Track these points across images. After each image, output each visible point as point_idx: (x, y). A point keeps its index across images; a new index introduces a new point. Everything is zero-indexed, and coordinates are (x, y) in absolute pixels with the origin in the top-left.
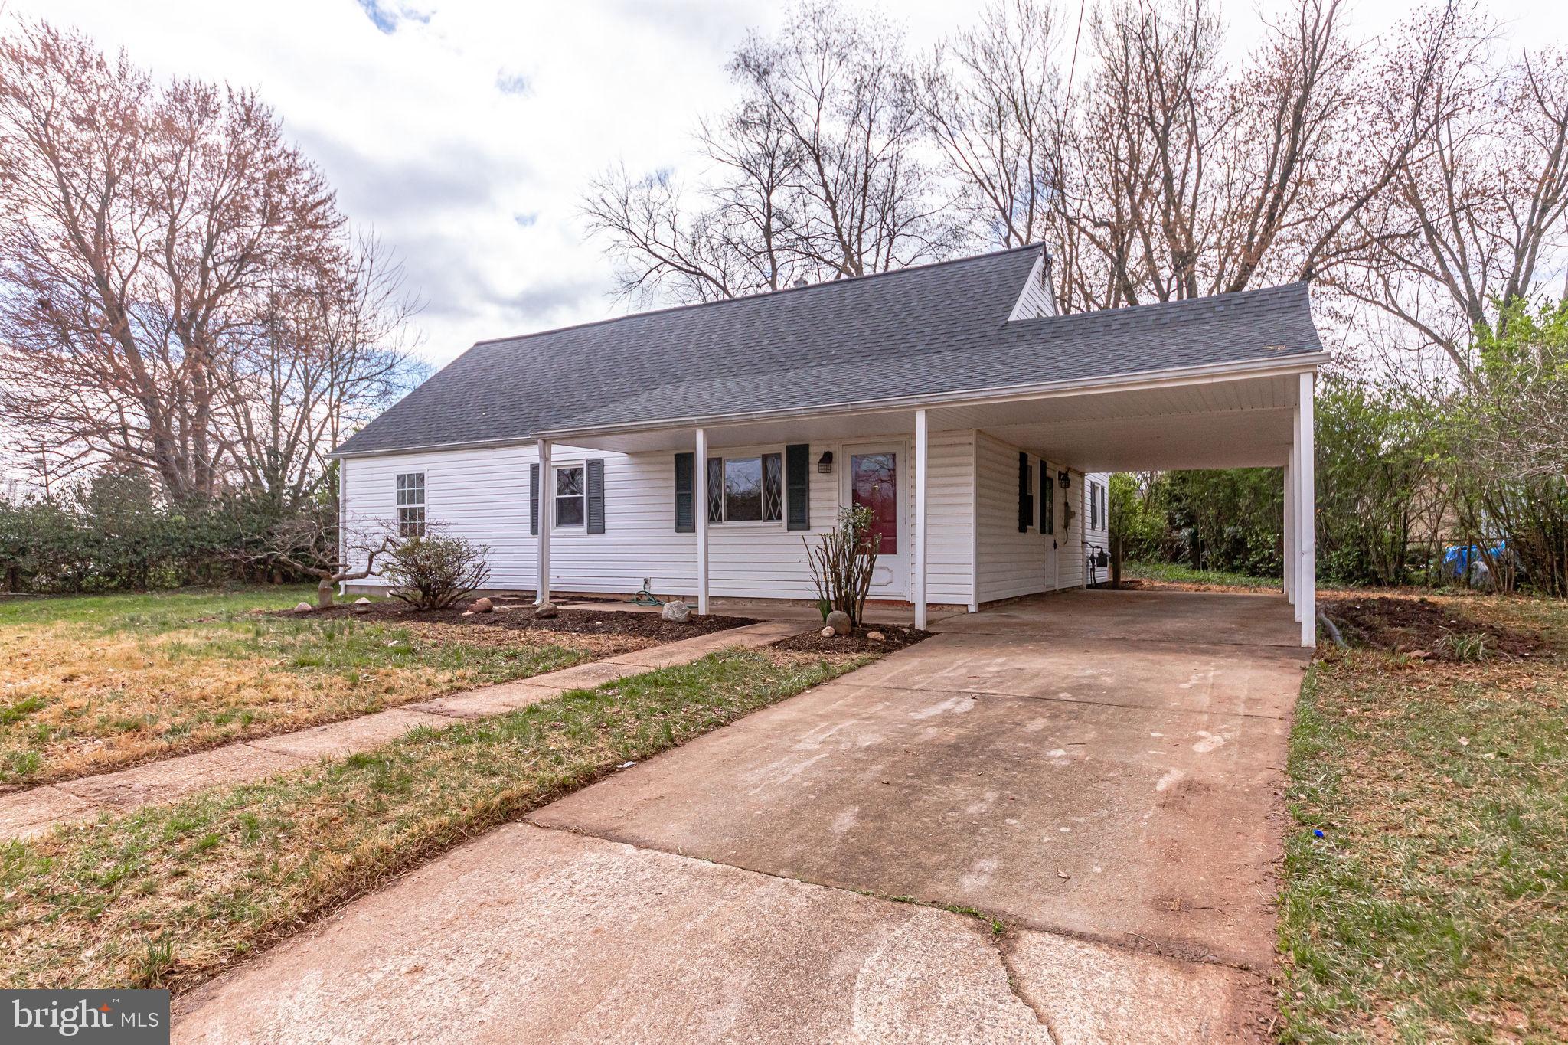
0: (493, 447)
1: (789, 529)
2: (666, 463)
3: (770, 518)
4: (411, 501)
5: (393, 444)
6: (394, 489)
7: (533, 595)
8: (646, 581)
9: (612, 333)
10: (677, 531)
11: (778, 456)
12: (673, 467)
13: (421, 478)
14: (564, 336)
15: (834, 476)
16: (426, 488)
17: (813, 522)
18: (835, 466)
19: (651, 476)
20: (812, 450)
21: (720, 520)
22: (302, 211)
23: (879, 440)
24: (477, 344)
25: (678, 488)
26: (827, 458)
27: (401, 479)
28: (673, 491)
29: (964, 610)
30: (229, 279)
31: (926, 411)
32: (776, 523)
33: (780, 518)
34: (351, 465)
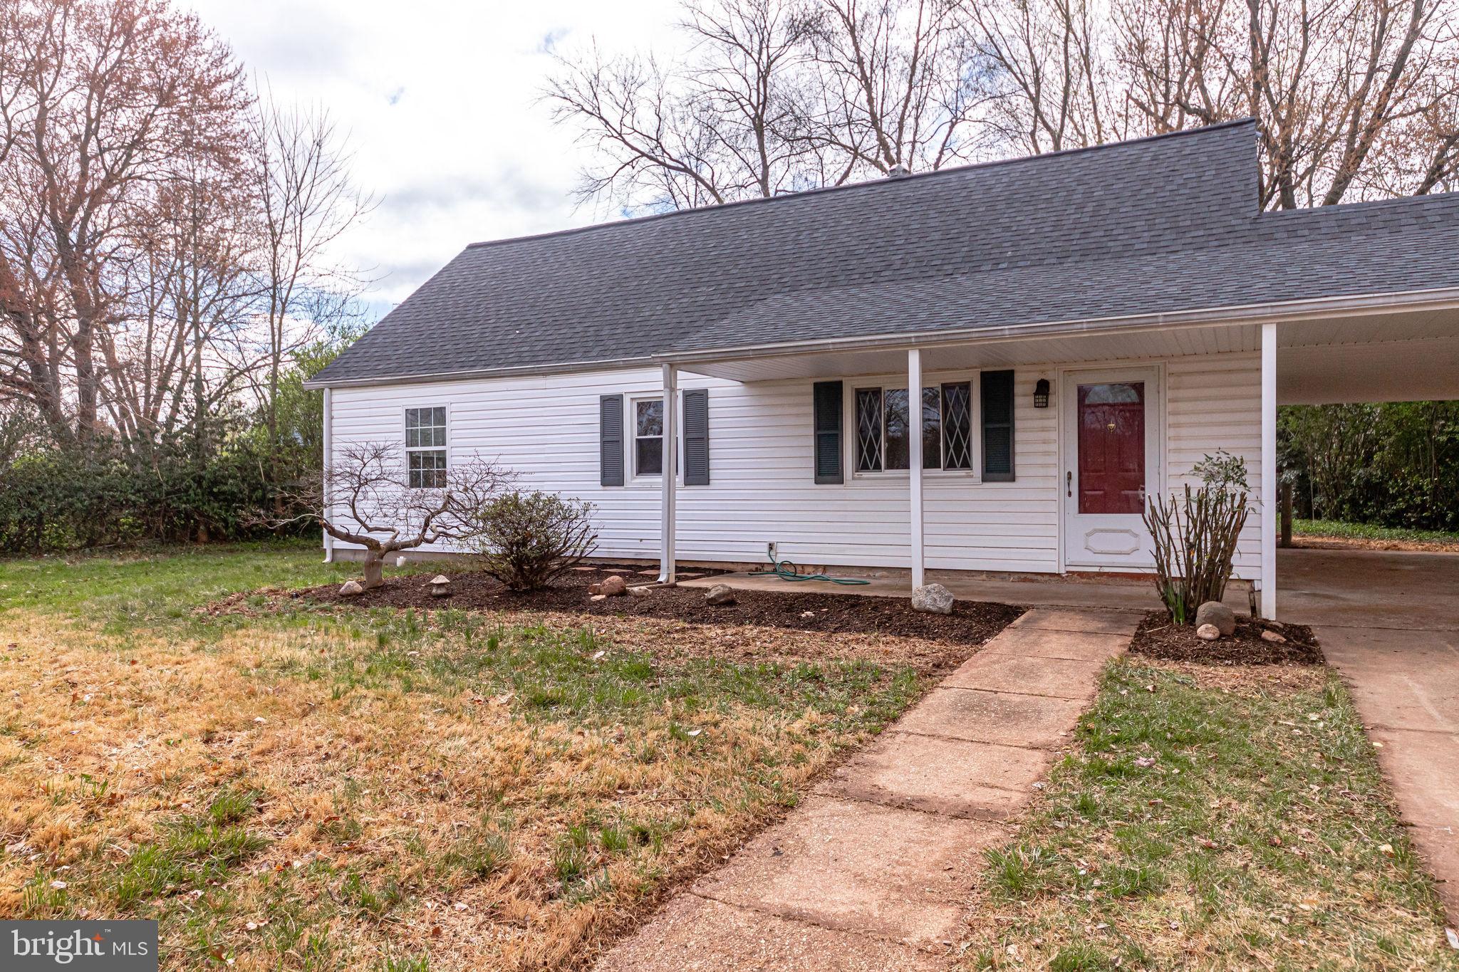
0: (545, 374)
1: (984, 480)
2: (803, 394)
3: (951, 465)
4: (426, 442)
5: (398, 369)
6: (402, 427)
7: (656, 565)
8: (771, 547)
9: (663, 232)
10: (816, 483)
11: (966, 386)
12: (811, 399)
13: (440, 414)
14: (594, 235)
15: (1051, 412)
16: (448, 426)
17: (1019, 471)
18: (1052, 399)
19: (778, 411)
20: (1018, 378)
21: (877, 467)
22: (201, 88)
23: (1114, 364)
24: (471, 247)
25: (818, 426)
26: (1043, 388)
27: (412, 415)
28: (811, 431)
29: (1247, 586)
30: (117, 169)
31: (1278, 324)
32: (962, 473)
33: (966, 465)
34: (338, 396)
